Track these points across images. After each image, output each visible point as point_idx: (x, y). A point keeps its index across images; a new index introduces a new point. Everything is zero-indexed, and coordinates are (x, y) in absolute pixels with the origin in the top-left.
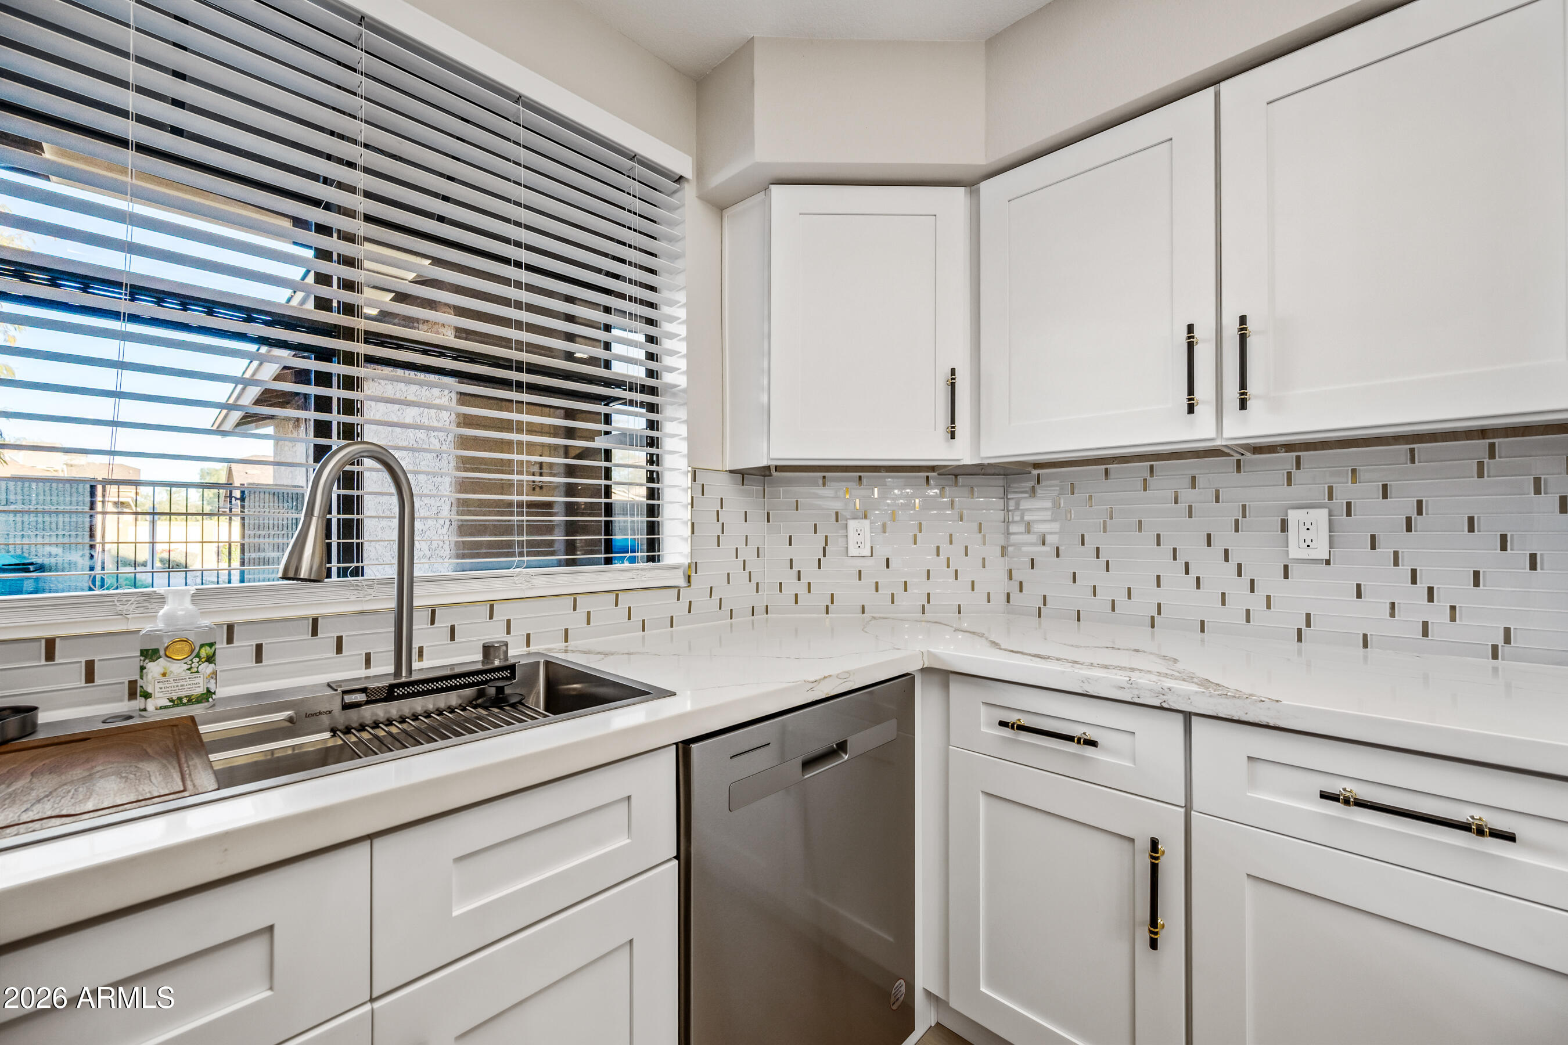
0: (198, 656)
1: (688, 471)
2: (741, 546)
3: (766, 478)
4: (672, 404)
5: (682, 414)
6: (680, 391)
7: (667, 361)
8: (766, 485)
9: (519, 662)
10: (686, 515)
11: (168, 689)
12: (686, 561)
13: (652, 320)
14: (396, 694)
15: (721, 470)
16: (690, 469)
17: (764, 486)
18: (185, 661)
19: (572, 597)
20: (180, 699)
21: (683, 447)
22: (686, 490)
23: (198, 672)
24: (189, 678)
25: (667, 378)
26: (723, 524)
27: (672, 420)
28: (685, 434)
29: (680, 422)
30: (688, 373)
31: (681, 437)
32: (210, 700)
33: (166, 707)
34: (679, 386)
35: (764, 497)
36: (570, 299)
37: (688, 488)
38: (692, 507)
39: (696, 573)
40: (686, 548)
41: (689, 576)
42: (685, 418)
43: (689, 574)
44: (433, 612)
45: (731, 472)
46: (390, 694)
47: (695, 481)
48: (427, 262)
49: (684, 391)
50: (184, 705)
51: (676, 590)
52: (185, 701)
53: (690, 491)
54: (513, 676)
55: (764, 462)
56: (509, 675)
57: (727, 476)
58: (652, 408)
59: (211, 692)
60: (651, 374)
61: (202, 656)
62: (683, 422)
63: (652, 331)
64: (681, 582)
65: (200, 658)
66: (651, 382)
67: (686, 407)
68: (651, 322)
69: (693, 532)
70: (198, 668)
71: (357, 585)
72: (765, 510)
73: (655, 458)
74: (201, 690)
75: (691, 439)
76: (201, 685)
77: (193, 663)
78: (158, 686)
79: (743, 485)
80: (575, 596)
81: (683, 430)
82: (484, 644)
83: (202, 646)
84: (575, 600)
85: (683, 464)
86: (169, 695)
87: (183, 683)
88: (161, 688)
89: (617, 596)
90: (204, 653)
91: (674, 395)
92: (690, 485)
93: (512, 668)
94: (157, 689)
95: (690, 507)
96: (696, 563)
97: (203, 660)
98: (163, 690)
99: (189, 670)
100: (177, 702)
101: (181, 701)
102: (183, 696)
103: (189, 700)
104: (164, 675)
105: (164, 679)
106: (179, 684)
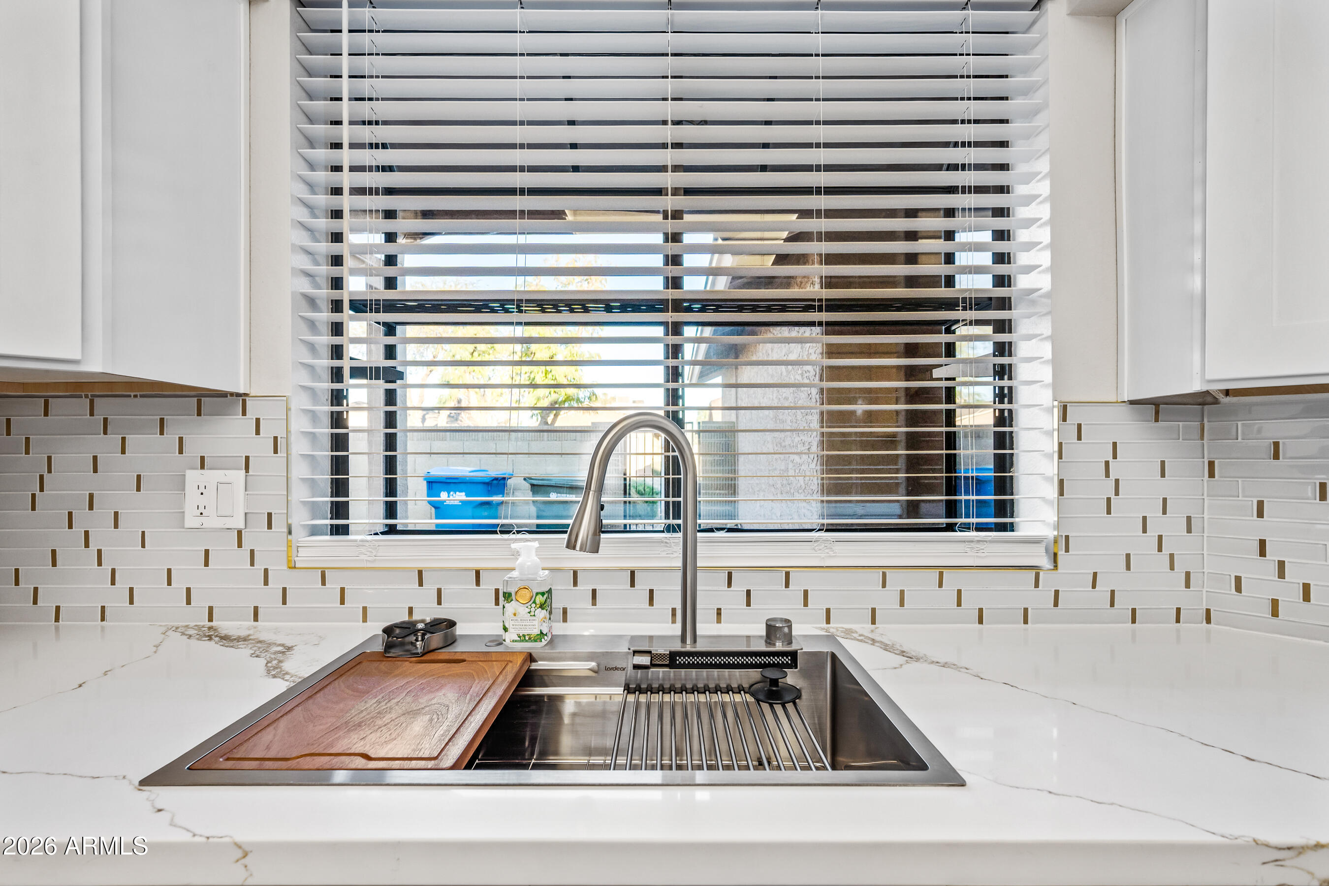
0: (534, 602)
1: (1053, 407)
2: (1154, 513)
3: (1206, 407)
4: (1029, 316)
5: (1045, 327)
6: (1041, 296)
7: (1022, 259)
8: (1206, 420)
9: (802, 649)
10: (1051, 468)
11: (517, 627)
12: (1051, 534)
13: (1002, 209)
14: (678, 662)
15: (1115, 400)
16: (1056, 403)
17: (1203, 420)
18: (526, 605)
19: (881, 571)
20: (524, 636)
21: (1046, 374)
22: (1049, 434)
23: (534, 616)
24: (530, 620)
25: (1022, 282)
26: (1117, 481)
27: (1029, 337)
28: (1048, 355)
29: (1042, 340)
30: (1054, 269)
31: (1043, 360)
32: (543, 640)
33: (516, 641)
34: (1040, 289)
35: (1202, 438)
36: (911, 213)
37: (1053, 430)
38: (1060, 457)
39: (1067, 550)
40: (1051, 516)
41: (1055, 555)
42: (1048, 332)
43: (1056, 551)
44: (730, 575)
45: (1132, 402)
46: (673, 660)
47: (1064, 420)
48: (794, 217)
49: (1048, 295)
50: (527, 641)
51: (1033, 573)
52: (527, 638)
53: (1056, 433)
54: (794, 664)
55: (1196, 386)
56: (789, 662)
57: (1126, 409)
58: (1002, 326)
59: (543, 633)
60: (1001, 281)
62: (1047, 338)
63: (1000, 223)
64: (1044, 562)
65: (536, 604)
66: (1002, 292)
67: (1049, 317)
68: (1000, 212)
69: (1061, 493)
70: (534, 612)
71: (666, 543)
72: (1204, 458)
73: (1006, 391)
74: (536, 632)
75: (1056, 363)
76: (537, 627)
77: (532, 607)
78: (512, 623)
79: (1157, 420)
80: (884, 570)
81: (1046, 350)
82: (768, 620)
83: (537, 594)
84: (884, 574)
85: (1046, 397)
86: (518, 632)
87: (526, 624)
88: (513, 625)
89: (941, 574)
90: (540, 599)
91: (1033, 303)
92: (1056, 427)
93: (794, 655)
94: (511, 626)
95: (1056, 456)
96: (1067, 537)
97: (538, 606)
98: (514, 627)
99: (529, 613)
100: (522, 638)
101: (525, 638)
102: (526, 634)
103: (530, 639)
104: (515, 615)
105: (515, 618)
106: (524, 624)
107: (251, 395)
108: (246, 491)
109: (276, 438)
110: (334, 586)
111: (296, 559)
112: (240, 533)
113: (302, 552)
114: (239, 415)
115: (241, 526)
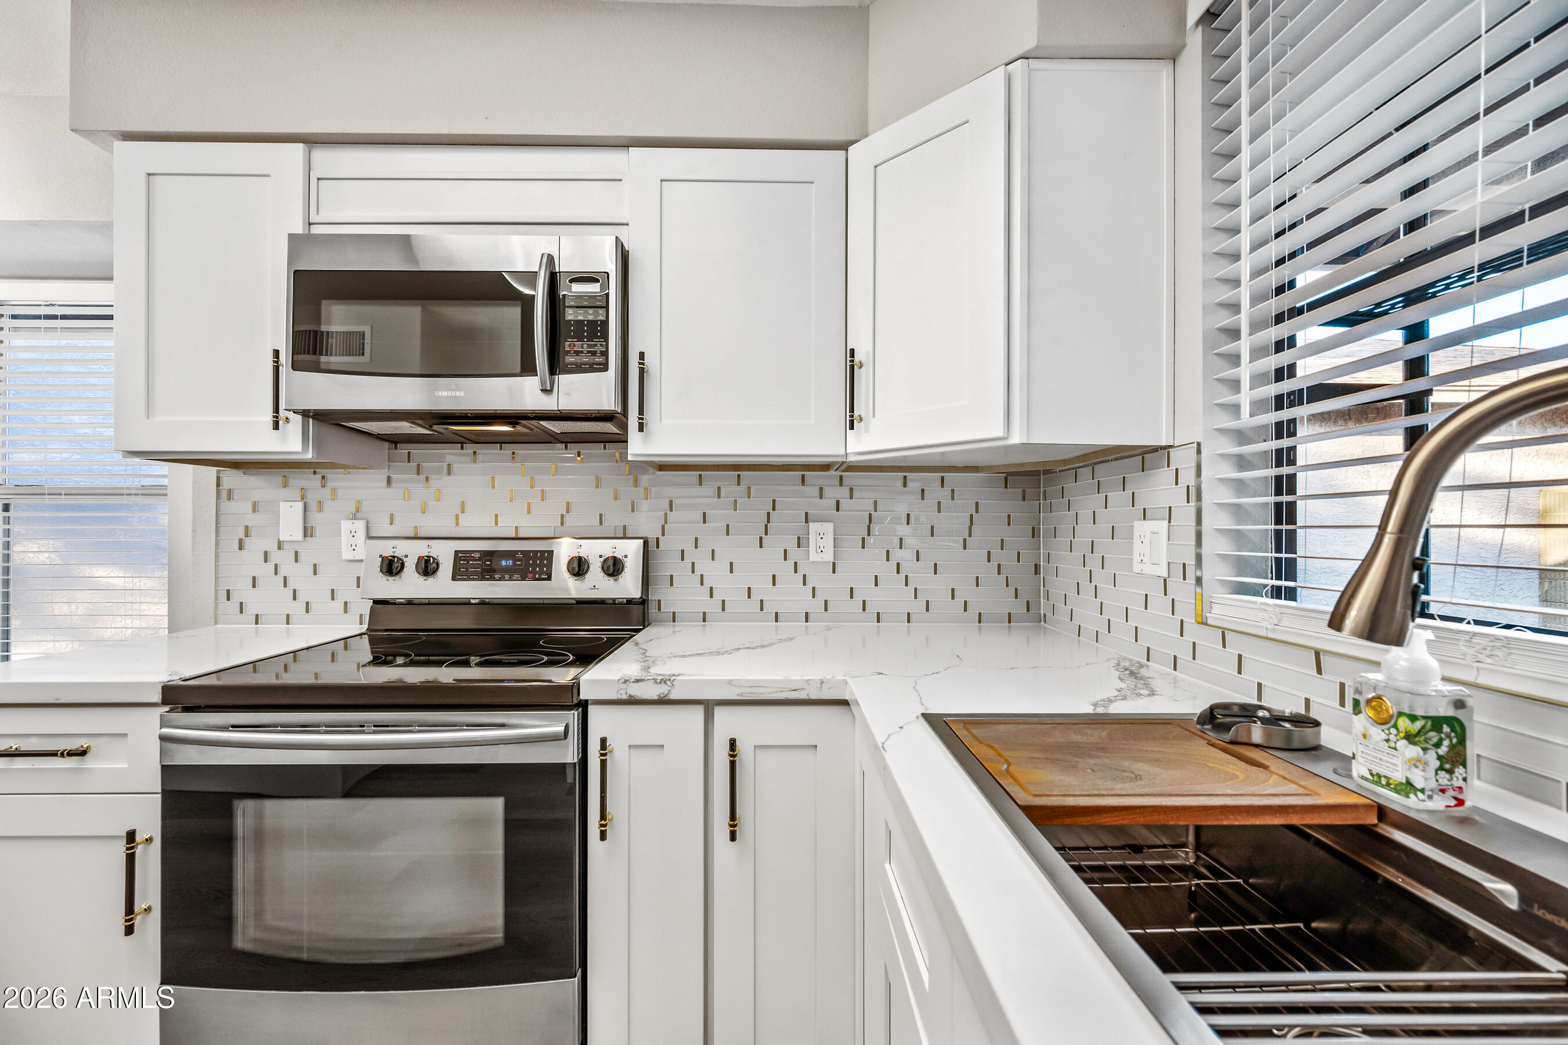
0: (1397, 727)
11: (1368, 757)
18: (1383, 727)
20: (1379, 776)
23: (1395, 749)
24: (1388, 753)
32: (1412, 796)
33: (1366, 779)
50: (1384, 786)
52: (1384, 782)
59: (1411, 785)
61: (1400, 729)
65: (1397, 729)
70: (1395, 743)
74: (1400, 777)
76: (1400, 769)
77: (1390, 733)
83: (1400, 714)
86: (1371, 767)
87: (1382, 757)
90: (1402, 725)
97: (1402, 735)
98: (1364, 755)
99: (1387, 741)
100: (1377, 778)
101: (1380, 780)
102: (1382, 774)
103: (1388, 784)
104: (1365, 736)
105: (1364, 742)
106: (1379, 756)
107: (1175, 445)
108: (1169, 540)
109: (1188, 487)
110: (1233, 651)
111: (1208, 615)
112: (1165, 580)
113: (1216, 609)
114: (1164, 467)
115: (1165, 575)
